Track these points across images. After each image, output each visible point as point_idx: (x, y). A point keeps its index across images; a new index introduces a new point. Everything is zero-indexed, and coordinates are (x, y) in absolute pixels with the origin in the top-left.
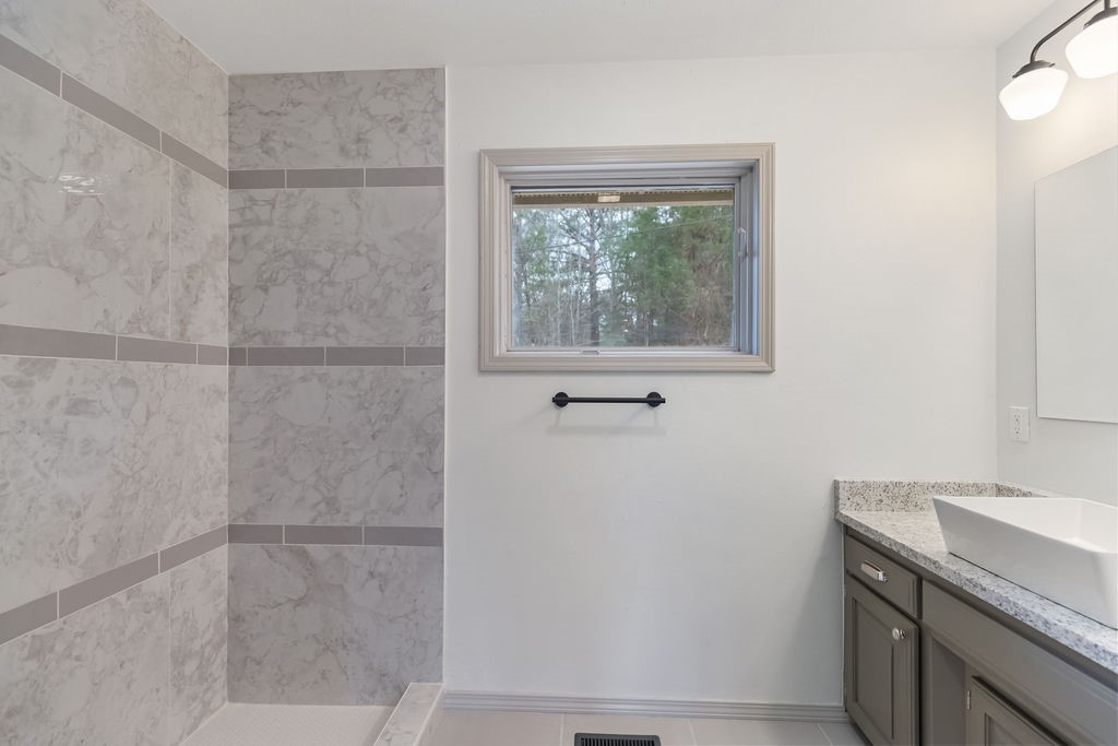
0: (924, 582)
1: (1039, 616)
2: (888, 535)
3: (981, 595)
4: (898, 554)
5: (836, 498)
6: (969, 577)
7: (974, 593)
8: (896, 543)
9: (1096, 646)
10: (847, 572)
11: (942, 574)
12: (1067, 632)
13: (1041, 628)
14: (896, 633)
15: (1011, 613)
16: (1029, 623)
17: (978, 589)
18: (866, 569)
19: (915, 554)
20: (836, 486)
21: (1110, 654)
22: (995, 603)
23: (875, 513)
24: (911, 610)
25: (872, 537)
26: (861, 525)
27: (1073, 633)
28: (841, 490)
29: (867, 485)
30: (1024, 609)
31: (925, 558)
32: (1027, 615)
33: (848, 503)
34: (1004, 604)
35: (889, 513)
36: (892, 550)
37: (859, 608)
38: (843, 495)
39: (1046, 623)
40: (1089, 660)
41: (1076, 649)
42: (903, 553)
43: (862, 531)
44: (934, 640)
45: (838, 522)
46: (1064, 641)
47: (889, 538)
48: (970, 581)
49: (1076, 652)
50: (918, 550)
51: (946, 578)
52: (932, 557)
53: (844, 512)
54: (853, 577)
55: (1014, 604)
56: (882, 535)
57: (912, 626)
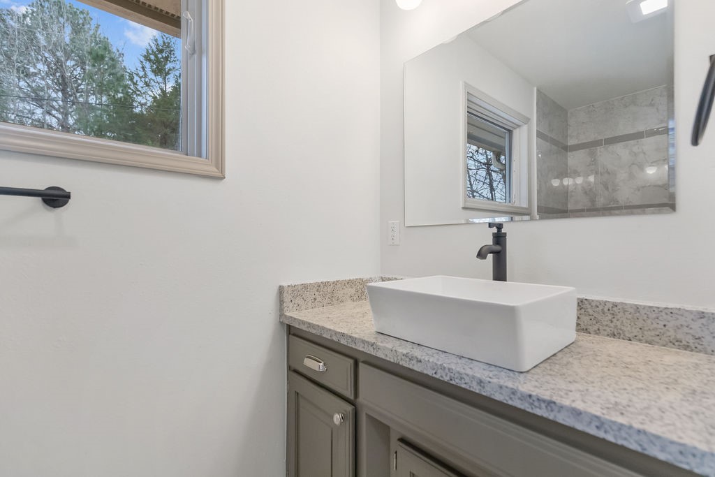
0: (361, 366)
1: (473, 377)
2: (328, 327)
3: (417, 367)
4: (338, 343)
5: (281, 302)
6: (405, 352)
7: (411, 367)
8: (336, 333)
9: (530, 396)
10: (289, 368)
11: (380, 354)
12: (501, 387)
13: (476, 388)
14: (337, 418)
15: (446, 379)
16: (463, 386)
17: (414, 362)
18: (309, 363)
19: (354, 340)
20: (281, 290)
21: (544, 401)
22: (430, 372)
23: (311, 310)
24: (349, 394)
25: (314, 332)
26: (304, 323)
27: (507, 387)
28: (285, 294)
29: (305, 287)
30: (458, 372)
31: (364, 342)
32: (461, 378)
33: (291, 305)
34: (439, 371)
35: (321, 309)
36: (332, 341)
37: (301, 400)
38: (287, 298)
39: (480, 382)
40: (524, 411)
41: (510, 403)
42: (343, 342)
43: (304, 328)
44: (368, 416)
45: (282, 323)
46: (498, 397)
47: (330, 330)
48: (406, 355)
49: (511, 406)
50: (356, 336)
51: (384, 357)
52: (369, 340)
53: (288, 314)
54: (295, 371)
55: (449, 369)
56: (323, 328)
57: (349, 408)
